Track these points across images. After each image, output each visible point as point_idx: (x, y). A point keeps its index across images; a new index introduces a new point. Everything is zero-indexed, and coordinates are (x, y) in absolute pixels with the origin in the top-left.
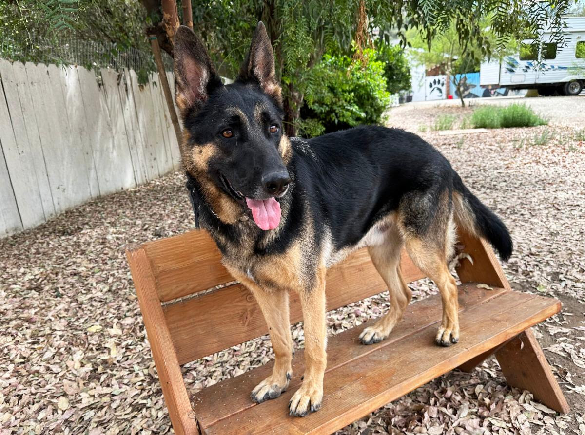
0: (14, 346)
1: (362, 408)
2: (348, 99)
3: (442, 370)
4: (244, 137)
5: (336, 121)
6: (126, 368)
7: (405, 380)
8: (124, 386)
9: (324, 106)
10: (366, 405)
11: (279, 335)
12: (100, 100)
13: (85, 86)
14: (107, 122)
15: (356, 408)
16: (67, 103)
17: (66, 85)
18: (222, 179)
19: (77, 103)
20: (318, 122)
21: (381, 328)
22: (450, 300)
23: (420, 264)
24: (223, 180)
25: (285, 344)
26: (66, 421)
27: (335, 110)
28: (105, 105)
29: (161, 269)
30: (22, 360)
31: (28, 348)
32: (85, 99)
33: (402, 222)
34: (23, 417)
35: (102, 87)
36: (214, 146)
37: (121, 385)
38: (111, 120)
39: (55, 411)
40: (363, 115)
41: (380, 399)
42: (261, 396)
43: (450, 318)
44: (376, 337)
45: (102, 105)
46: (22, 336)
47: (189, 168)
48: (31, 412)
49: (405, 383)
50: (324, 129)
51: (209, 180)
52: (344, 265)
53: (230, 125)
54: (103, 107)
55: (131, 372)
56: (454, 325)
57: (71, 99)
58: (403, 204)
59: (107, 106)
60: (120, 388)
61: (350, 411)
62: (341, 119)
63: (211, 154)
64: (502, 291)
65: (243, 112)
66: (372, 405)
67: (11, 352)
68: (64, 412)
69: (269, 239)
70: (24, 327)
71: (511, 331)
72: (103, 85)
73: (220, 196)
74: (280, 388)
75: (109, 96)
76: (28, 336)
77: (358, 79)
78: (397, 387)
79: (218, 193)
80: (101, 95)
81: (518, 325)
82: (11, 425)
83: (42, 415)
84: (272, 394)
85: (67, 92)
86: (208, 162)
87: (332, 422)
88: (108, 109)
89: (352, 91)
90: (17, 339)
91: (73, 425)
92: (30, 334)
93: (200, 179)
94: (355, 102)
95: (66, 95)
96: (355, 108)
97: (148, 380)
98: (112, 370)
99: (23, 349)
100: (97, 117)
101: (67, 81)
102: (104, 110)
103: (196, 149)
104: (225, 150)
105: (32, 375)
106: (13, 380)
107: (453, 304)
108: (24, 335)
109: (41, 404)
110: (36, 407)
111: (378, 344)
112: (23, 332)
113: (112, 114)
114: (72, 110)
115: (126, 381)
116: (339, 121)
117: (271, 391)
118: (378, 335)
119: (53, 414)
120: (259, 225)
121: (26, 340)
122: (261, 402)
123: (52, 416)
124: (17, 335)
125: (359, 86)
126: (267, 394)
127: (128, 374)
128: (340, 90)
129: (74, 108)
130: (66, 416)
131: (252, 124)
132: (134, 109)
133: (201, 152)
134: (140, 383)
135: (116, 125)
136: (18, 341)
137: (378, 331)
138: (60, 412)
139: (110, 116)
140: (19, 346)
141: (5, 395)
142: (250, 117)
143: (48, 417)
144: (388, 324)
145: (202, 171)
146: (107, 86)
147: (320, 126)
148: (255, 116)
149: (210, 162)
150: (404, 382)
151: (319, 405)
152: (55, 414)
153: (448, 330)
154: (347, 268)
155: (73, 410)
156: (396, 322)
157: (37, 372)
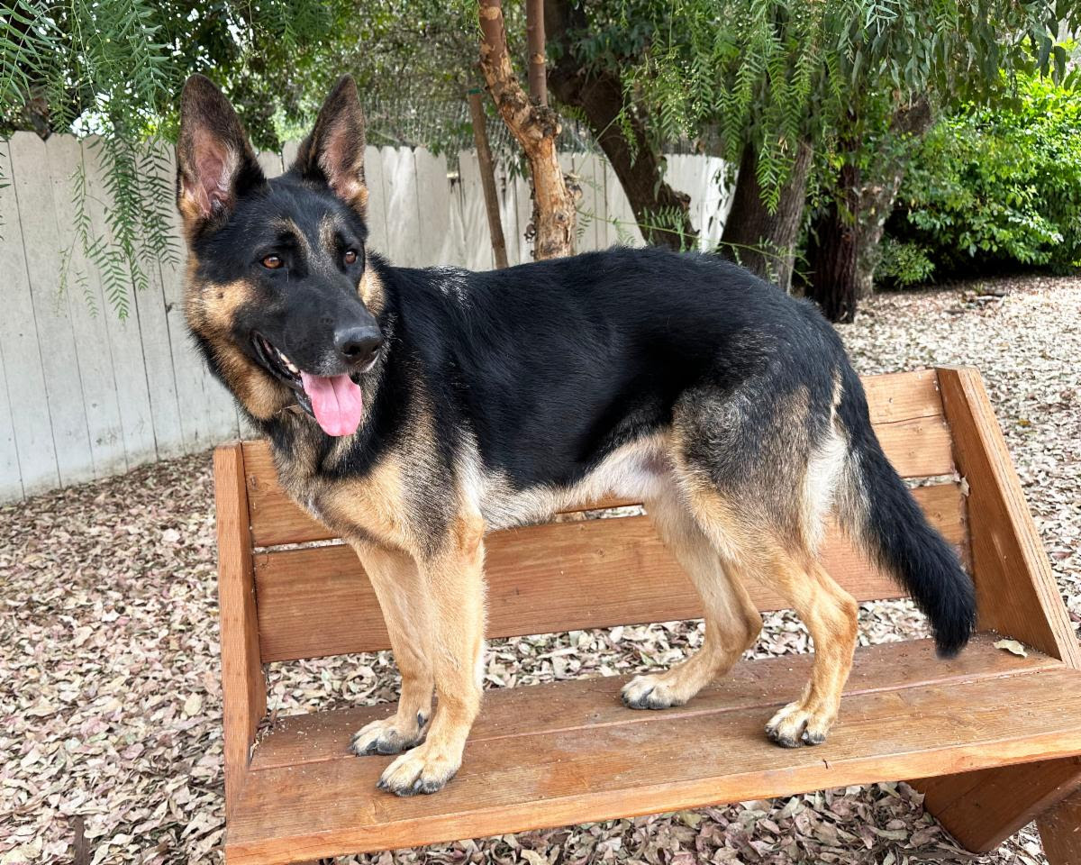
0: (182, 603)
1: (512, 813)
2: (1019, 201)
3: (740, 790)
4: (300, 271)
5: (973, 250)
6: (311, 672)
7: (636, 786)
8: (292, 700)
9: (942, 215)
10: (523, 810)
11: (405, 637)
12: (451, 210)
13: (425, 185)
14: (459, 249)
15: (499, 808)
16: (389, 215)
17: (391, 183)
18: (256, 343)
19: (407, 214)
20: (918, 251)
21: (672, 682)
22: (829, 647)
23: (726, 550)
24: (258, 347)
25: (417, 656)
26: (183, 732)
27: (970, 225)
28: (459, 219)
29: (269, 489)
30: (183, 627)
31: (202, 610)
32: (422, 209)
33: (681, 451)
34: (134, 710)
35: (457, 185)
36: (248, 285)
37: (287, 697)
38: (466, 246)
39: (178, 713)
40: (1056, 237)
41: (561, 807)
42: (363, 744)
43: (817, 688)
44: (653, 697)
45: (452, 218)
46: (201, 590)
47: (197, 323)
48: (146, 705)
49: (631, 792)
50: (932, 266)
51: (232, 344)
52: (646, 539)
53: (277, 248)
54: (455, 221)
55: (316, 679)
56: (821, 705)
57: (397, 206)
58: (680, 415)
59: (463, 221)
60: (283, 701)
61: (485, 810)
62: (986, 246)
63: (242, 300)
64: (1050, 663)
65: (301, 229)
66: (540, 816)
67: (176, 611)
68: (189, 717)
69: (339, 450)
70: (210, 577)
71: (981, 752)
72: (459, 181)
73: (249, 372)
74: (401, 738)
75: (469, 202)
76: (209, 592)
77: (1052, 155)
78: (608, 796)
79: (245, 367)
80: (454, 199)
81: (1007, 742)
82: (113, 719)
83: (159, 715)
84: (383, 746)
85: (392, 194)
86: (234, 314)
87: (441, 820)
88: (464, 225)
89: (1033, 181)
90: (193, 593)
91: (191, 742)
92: (212, 589)
93: (215, 342)
94: (1037, 208)
95: (390, 198)
96: (1036, 221)
97: (331, 700)
98: (288, 671)
99: (194, 610)
100: (442, 241)
101: (394, 174)
102: (456, 227)
103: (212, 290)
104: (268, 291)
105: (181, 652)
106: (155, 655)
107: (835, 658)
108: (205, 588)
109: (166, 697)
110: (155, 700)
111: (656, 713)
112: (205, 584)
113: (470, 236)
114: (397, 226)
115: (297, 693)
116: (979, 250)
117: (382, 739)
118: (658, 692)
119: (174, 717)
120: (323, 426)
121: (205, 597)
122: (363, 755)
123: (170, 719)
124: (195, 586)
125: (1055, 171)
126: (374, 743)
127: (309, 682)
128: (992, 179)
129: (401, 223)
130: (186, 726)
131: (315, 249)
132: (515, 226)
133: (221, 296)
134: (317, 701)
135: (475, 255)
136: (193, 597)
137: (663, 685)
138: (184, 716)
139: (465, 240)
140: (190, 605)
141: (131, 673)
142: (314, 239)
143: (165, 721)
144: (689, 675)
145: (222, 329)
146: (466, 184)
147: (923, 260)
148: (322, 236)
149: (238, 315)
150: (631, 790)
151: (438, 785)
152: (177, 719)
153: (802, 713)
154: (652, 546)
155: (204, 718)
156: (711, 675)
157: (191, 648)
